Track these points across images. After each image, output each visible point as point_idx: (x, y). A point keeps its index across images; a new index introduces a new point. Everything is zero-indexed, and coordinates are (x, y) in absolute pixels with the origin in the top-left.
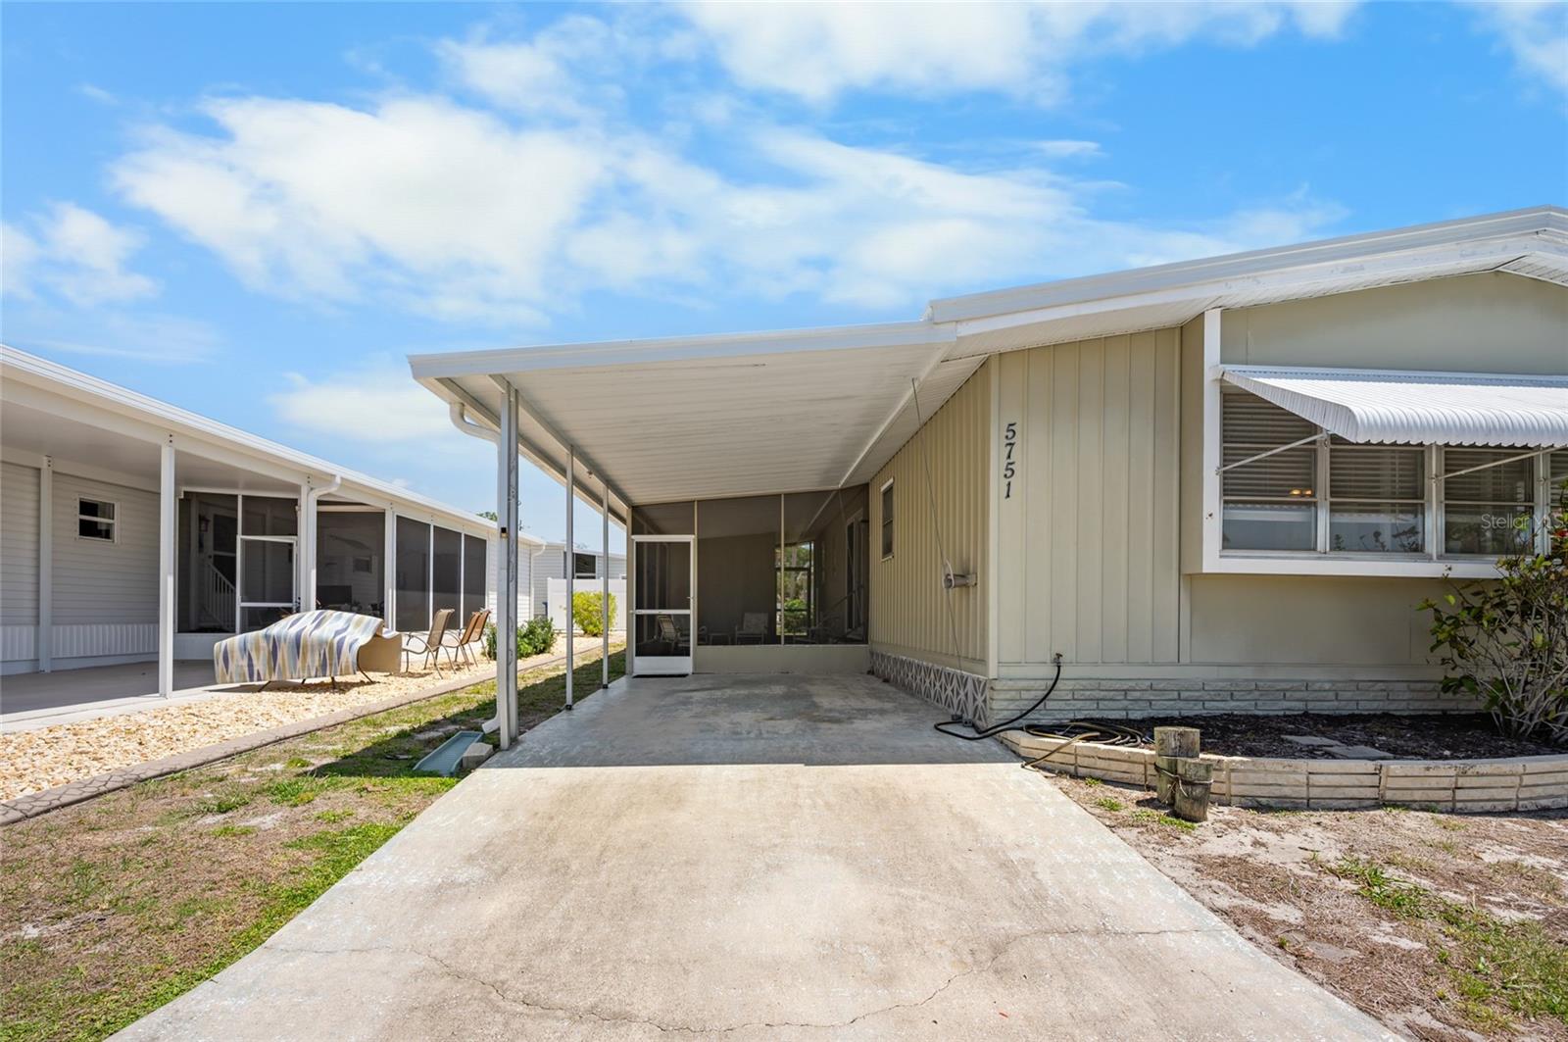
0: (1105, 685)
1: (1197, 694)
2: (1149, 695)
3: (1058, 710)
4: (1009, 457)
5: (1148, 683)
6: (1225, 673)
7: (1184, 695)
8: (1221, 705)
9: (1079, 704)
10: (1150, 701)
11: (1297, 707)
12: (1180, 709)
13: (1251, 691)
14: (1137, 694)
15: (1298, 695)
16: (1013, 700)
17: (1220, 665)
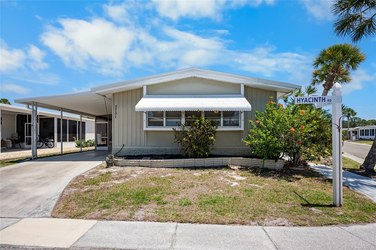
0: (130, 150)
1: (147, 151)
2: (138, 151)
3: (123, 154)
4: (116, 111)
5: (138, 149)
6: (153, 148)
7: (144, 151)
8: (151, 153)
9: (126, 153)
10: (138, 152)
11: (164, 153)
12: (143, 154)
13: (156, 151)
14: (136, 151)
15: (164, 151)
16: (115, 152)
17: (152, 146)
